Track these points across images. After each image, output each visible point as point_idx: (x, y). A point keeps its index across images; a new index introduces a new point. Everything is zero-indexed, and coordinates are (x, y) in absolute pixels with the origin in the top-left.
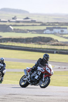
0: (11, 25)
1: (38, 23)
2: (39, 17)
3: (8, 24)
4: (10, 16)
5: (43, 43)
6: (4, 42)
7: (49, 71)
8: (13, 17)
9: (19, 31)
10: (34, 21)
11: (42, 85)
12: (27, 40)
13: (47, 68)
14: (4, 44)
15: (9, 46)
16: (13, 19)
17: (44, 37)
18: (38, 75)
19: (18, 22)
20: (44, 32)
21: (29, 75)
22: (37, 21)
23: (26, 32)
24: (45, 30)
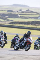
0: (19, 14)
1: (35, 13)
2: (35, 9)
3: (17, 13)
4: (18, 9)
5: (37, 25)
6: (15, 24)
7: (30, 41)
8: (20, 9)
9: (23, 17)
10: (32, 12)
11: (26, 49)
12: (28, 23)
13: (29, 39)
14: (15, 25)
15: (17, 26)
16: (20, 10)
17: (38, 21)
18: (24, 43)
19: (23, 12)
20: (38, 18)
21: (19, 43)
22: (34, 12)
23: (27, 18)
24: (39, 17)
